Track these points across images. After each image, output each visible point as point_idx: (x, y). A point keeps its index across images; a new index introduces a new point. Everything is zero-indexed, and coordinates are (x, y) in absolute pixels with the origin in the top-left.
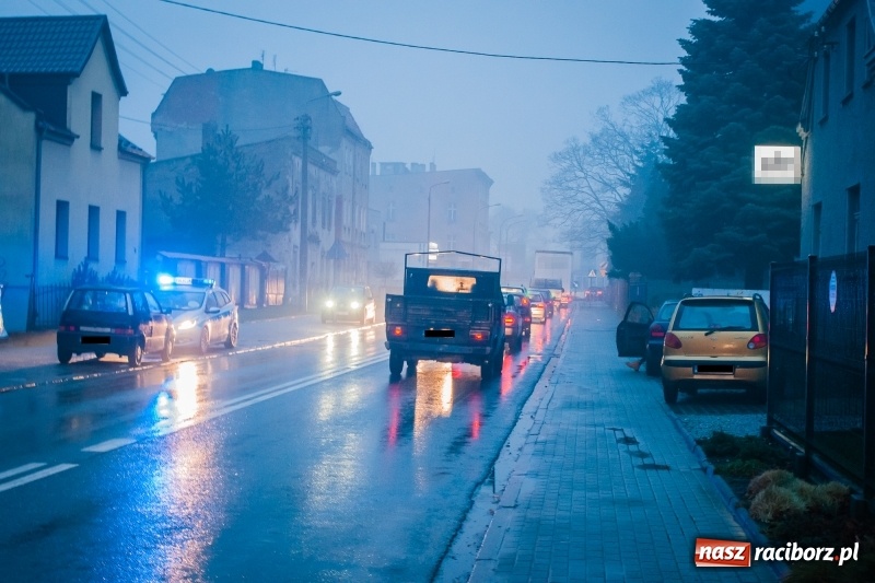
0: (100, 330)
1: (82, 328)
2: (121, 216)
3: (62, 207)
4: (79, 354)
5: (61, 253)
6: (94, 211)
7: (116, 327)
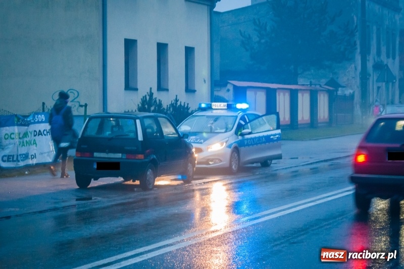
0: (112, 155)
1: (96, 154)
2: (189, 51)
3: (130, 45)
4: (96, 179)
5: (130, 85)
6: (162, 48)
7: (128, 152)
